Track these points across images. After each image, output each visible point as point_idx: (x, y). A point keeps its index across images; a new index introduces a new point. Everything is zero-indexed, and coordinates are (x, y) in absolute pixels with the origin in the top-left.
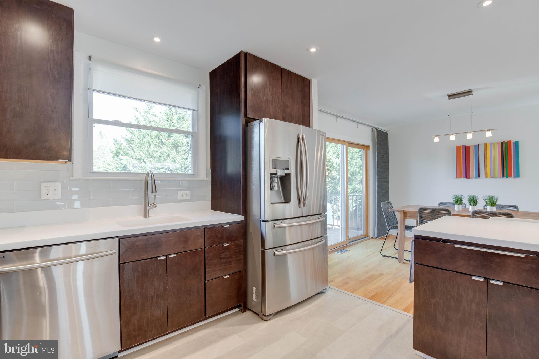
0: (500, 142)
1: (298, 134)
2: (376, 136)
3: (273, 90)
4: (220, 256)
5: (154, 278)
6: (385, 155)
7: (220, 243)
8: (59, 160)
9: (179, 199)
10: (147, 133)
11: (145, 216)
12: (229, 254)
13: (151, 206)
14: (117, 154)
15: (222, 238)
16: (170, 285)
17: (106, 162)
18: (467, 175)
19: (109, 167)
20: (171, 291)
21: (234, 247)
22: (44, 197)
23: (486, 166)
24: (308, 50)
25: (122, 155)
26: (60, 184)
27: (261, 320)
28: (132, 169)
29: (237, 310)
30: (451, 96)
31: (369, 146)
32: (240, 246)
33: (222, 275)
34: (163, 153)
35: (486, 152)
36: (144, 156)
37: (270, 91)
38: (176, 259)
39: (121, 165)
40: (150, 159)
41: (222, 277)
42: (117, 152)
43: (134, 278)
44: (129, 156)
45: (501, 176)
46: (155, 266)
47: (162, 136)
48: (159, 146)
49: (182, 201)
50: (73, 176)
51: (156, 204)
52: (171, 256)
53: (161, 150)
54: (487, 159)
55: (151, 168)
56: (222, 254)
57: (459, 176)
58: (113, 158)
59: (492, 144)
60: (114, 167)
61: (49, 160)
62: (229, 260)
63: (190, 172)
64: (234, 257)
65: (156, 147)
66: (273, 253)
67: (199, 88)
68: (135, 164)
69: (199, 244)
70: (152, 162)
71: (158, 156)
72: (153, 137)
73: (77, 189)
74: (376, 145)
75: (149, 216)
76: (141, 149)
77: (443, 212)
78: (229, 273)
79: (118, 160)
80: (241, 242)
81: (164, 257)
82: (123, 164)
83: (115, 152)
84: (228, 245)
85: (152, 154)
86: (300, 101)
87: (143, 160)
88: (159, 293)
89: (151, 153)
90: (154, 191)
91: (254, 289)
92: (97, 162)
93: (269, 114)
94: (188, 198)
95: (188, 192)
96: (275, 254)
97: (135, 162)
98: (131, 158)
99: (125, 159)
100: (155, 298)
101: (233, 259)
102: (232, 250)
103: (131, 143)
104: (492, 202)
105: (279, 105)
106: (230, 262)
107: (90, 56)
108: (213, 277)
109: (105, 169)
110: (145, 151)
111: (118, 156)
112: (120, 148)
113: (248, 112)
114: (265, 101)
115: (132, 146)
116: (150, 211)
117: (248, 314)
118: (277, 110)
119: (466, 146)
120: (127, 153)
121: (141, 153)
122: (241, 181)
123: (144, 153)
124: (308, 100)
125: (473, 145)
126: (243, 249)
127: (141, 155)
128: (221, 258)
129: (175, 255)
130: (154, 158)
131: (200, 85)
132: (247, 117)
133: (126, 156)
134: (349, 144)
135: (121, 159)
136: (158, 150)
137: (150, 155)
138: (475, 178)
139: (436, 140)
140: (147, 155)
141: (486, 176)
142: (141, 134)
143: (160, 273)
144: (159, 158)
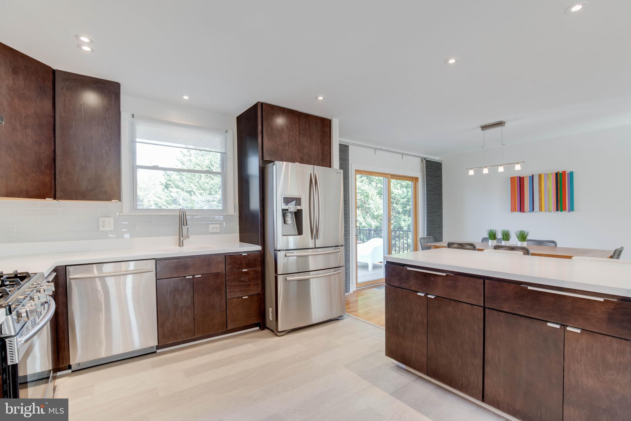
0: (554, 173)
1: (311, 174)
2: (425, 166)
3: (290, 133)
4: (240, 279)
5: (183, 293)
6: (437, 187)
7: (239, 268)
8: (112, 201)
9: (210, 231)
10: (198, 163)
11: (180, 246)
12: (248, 278)
13: (185, 237)
14: (167, 186)
15: (241, 264)
16: (196, 299)
17: (156, 194)
18: (522, 209)
19: (159, 200)
20: (197, 304)
21: (253, 272)
22: (102, 229)
23: (540, 199)
24: (317, 98)
25: (172, 187)
26: (112, 219)
27: (274, 335)
28: (182, 202)
29: (258, 328)
30: (484, 127)
31: (418, 178)
32: (258, 272)
33: (242, 296)
34: (214, 185)
35: (540, 183)
36: (195, 188)
37: (287, 134)
38: (201, 279)
39: (171, 198)
40: (202, 192)
41: (242, 297)
42: (167, 184)
43: (168, 291)
44: (179, 188)
45: (556, 210)
46: (184, 283)
47: (213, 166)
48: (210, 177)
49: (212, 233)
50: (122, 213)
51: (189, 235)
52: (196, 276)
53: (212, 182)
54: (541, 191)
55: (202, 201)
56: (241, 277)
57: (513, 210)
58: (163, 190)
59: (546, 175)
60: (164, 200)
61: (105, 201)
62: (248, 283)
63: (220, 208)
64: (253, 281)
65: (207, 179)
66: (285, 278)
67: (226, 132)
68: (185, 197)
69: (221, 268)
70: (204, 195)
71: (209, 188)
72: (204, 167)
73: (127, 223)
74: (425, 177)
75: (183, 246)
76: (192, 180)
77: (469, 247)
78: (248, 294)
79: (169, 192)
80: (259, 269)
81: (191, 277)
82: (173, 197)
83: (165, 184)
84: (247, 270)
85: (203, 186)
86: (320, 140)
87: (194, 192)
88: (187, 305)
89: (202, 184)
90: (185, 224)
91: (271, 309)
92: (147, 194)
93: (286, 156)
94: (218, 231)
95: (218, 226)
96: (286, 279)
97: (186, 194)
98: (181, 191)
99: (175, 192)
100: (184, 308)
101: (251, 283)
102: (251, 275)
103: (182, 174)
104: (523, 237)
105: (296, 147)
106: (249, 285)
107: (133, 115)
108: (233, 297)
109: (155, 202)
110: (196, 183)
111: (168, 188)
112: (170, 179)
113: (264, 156)
114: (281, 144)
115: (183, 177)
116: (184, 241)
117: (266, 331)
118: (294, 151)
119: (521, 177)
120: (177, 185)
121: (192, 185)
122: (259, 216)
123: (195, 185)
124: (329, 139)
125: (528, 176)
126: (261, 275)
127: (191, 187)
128: (241, 281)
129: (200, 276)
130: (205, 190)
131: (227, 130)
132: (264, 159)
133: (176, 188)
134: (392, 176)
135: (171, 192)
136: (209, 181)
137: (201, 187)
138: (530, 211)
139: (471, 172)
140: (198, 187)
141: (541, 210)
142: (192, 164)
143: (188, 289)
144: (210, 190)
